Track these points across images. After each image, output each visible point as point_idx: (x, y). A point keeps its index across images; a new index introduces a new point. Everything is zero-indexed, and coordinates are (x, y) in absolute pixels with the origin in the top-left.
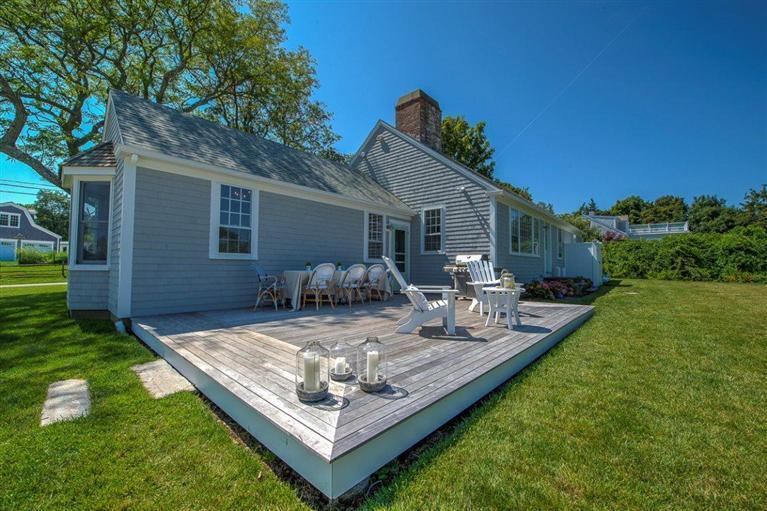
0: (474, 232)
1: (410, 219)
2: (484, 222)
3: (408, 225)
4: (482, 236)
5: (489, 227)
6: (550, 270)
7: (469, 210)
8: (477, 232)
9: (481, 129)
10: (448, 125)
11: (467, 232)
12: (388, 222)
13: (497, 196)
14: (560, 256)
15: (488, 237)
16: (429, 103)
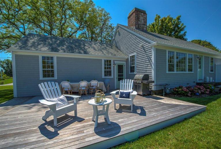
0: (146, 64)
1: (126, 60)
2: (150, 59)
3: (125, 63)
4: (149, 65)
5: (151, 62)
6: (203, 78)
7: (144, 54)
8: (147, 64)
9: (178, 19)
10: (162, 20)
11: (143, 64)
12: (114, 62)
13: (155, 46)
14: (212, 71)
15: (151, 66)
16: (140, 12)
